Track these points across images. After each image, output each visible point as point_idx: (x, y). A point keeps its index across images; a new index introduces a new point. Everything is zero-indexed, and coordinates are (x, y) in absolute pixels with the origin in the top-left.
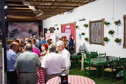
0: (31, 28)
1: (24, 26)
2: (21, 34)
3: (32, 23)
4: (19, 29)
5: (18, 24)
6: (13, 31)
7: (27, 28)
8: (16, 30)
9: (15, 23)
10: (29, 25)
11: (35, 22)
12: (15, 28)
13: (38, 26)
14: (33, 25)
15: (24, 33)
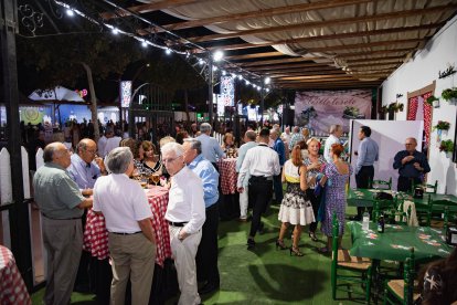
0: (350, 106)
1: (331, 100)
2: (323, 120)
3: (354, 93)
4: (318, 108)
5: (317, 95)
6: (305, 112)
7: (338, 106)
8: (312, 109)
9: (310, 94)
10: (347, 96)
11: (361, 88)
12: (310, 105)
13: (370, 98)
14: (355, 98)
15: (331, 117)
